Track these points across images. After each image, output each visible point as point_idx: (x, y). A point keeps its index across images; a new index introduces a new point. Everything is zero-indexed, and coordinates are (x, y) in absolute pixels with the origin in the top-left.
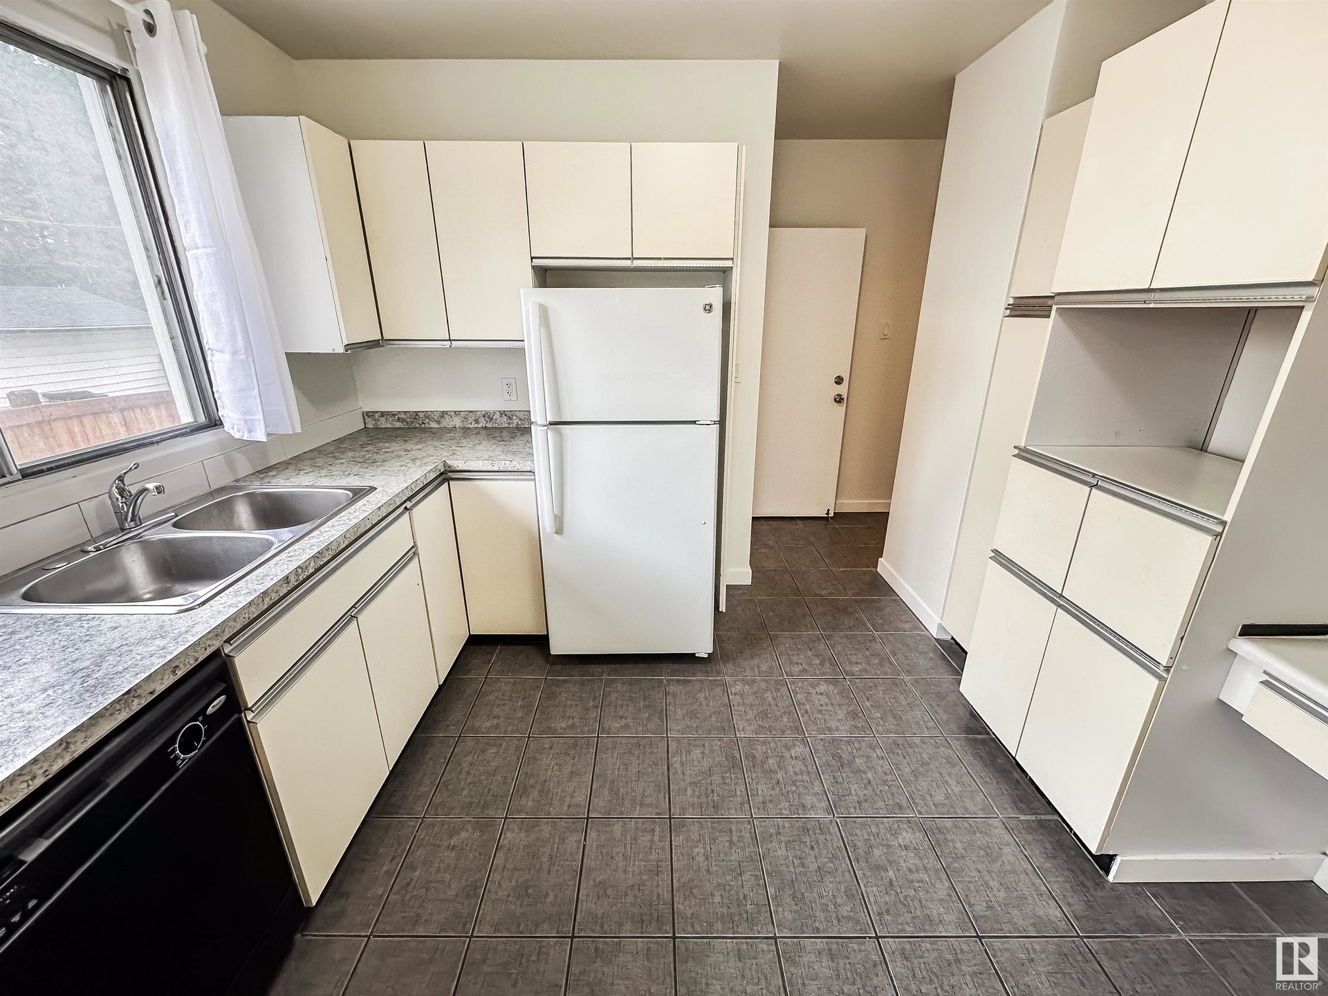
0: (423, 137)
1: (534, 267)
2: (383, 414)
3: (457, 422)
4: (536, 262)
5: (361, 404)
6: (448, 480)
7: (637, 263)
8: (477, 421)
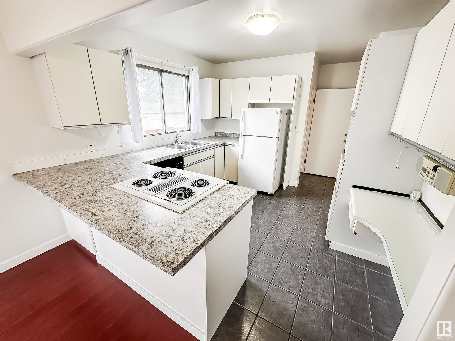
0: (232, 78)
1: (249, 103)
2: (219, 133)
3: (232, 136)
5: (216, 130)
6: (224, 145)
7: (271, 102)
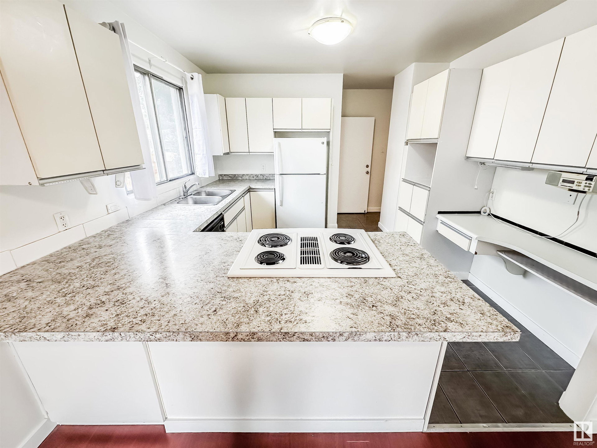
0: (245, 96)
1: (274, 132)
2: (225, 175)
3: (247, 177)
4: (275, 130)
5: (219, 172)
6: (250, 191)
7: (303, 131)
8: (253, 177)
